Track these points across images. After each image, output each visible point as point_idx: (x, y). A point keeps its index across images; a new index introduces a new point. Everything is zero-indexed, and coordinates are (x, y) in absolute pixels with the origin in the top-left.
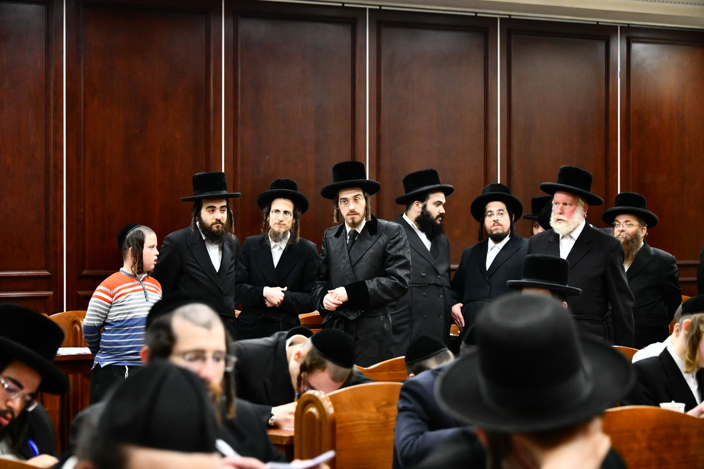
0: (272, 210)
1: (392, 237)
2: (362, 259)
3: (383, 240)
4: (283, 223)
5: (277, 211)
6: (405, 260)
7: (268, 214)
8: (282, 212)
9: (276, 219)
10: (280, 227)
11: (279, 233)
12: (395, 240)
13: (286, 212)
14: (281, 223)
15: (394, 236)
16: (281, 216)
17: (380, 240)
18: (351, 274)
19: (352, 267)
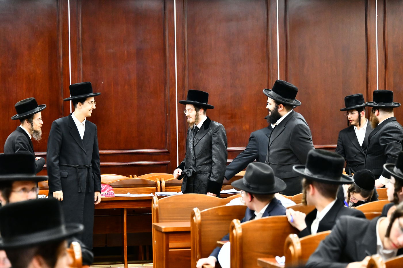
1: (215, 131)
2: (199, 143)
3: (210, 133)
12: (216, 133)
17: (209, 133)
18: (192, 151)
19: (194, 147)
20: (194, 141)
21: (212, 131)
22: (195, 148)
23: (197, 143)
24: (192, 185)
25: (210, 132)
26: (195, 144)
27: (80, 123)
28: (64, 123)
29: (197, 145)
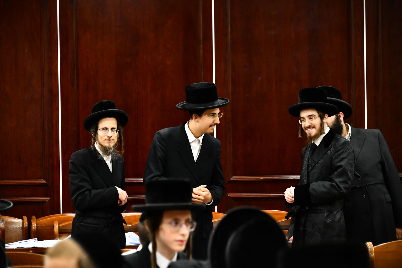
0: (99, 128)
1: (337, 150)
2: (315, 167)
3: (331, 153)
4: (112, 138)
5: (106, 129)
6: (342, 168)
7: (96, 133)
8: (110, 129)
9: (105, 136)
10: (110, 142)
11: (109, 148)
12: (338, 153)
13: (112, 129)
14: (110, 139)
15: (339, 149)
16: (110, 133)
17: (329, 152)
18: (306, 179)
19: (308, 173)
20: (309, 164)
21: (333, 149)
22: (311, 173)
23: (312, 167)
24: (302, 228)
25: (331, 151)
26: (310, 168)
27: (195, 139)
28: (170, 135)
29: (312, 171)
